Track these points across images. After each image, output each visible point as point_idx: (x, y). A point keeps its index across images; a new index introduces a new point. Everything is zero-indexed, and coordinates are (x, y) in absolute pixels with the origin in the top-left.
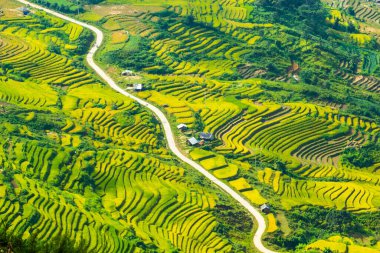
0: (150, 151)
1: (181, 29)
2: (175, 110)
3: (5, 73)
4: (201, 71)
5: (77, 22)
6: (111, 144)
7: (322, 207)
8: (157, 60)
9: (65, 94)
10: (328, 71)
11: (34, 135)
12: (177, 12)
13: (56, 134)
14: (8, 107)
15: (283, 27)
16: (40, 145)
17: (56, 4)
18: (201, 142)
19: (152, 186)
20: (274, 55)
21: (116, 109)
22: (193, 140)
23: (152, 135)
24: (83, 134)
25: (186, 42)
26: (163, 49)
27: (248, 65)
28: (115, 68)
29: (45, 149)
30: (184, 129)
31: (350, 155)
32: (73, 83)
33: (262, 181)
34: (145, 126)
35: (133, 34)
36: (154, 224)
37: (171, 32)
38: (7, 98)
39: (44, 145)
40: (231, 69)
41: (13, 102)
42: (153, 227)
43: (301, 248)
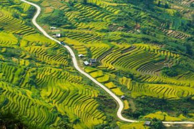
0: (64, 68)
1: (80, 6)
2: (78, 47)
4: (90, 27)
5: (28, 2)
6: (45, 65)
7: (151, 97)
8: (68, 22)
9: (21, 39)
10: (155, 28)
11: (6, 60)
13: (17, 59)
15: (132, 6)
16: (9, 65)
18: (90, 64)
19: (66, 86)
20: (128, 20)
24: (30, 59)
26: (71, 16)
27: (114, 24)
28: (47, 26)
29: (11, 67)
30: (81, 57)
31: (166, 70)
32: (25, 33)
33: (121, 83)
34: (62, 55)
35: (56, 8)
36: (67, 105)
37: (75, 7)
39: (11, 65)
40: (106, 26)
42: (66, 107)
43: (141, 118)
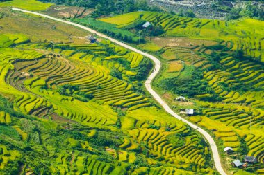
0: (198, 170)
1: (232, 62)
2: (223, 134)
3: (72, 93)
4: (247, 101)
5: (138, 51)
6: (163, 162)
8: (208, 89)
9: (124, 115)
11: (95, 150)
12: (229, 46)
13: (114, 151)
14: (73, 124)
16: (99, 160)
17: (120, 35)
18: (245, 164)
21: (169, 131)
22: (238, 163)
23: (200, 156)
24: (138, 151)
25: (236, 74)
26: (214, 80)
28: (170, 94)
29: (103, 163)
30: (230, 152)
32: (132, 105)
34: (195, 147)
35: (188, 64)
37: (223, 64)
38: (72, 116)
39: (102, 160)
41: (77, 119)
